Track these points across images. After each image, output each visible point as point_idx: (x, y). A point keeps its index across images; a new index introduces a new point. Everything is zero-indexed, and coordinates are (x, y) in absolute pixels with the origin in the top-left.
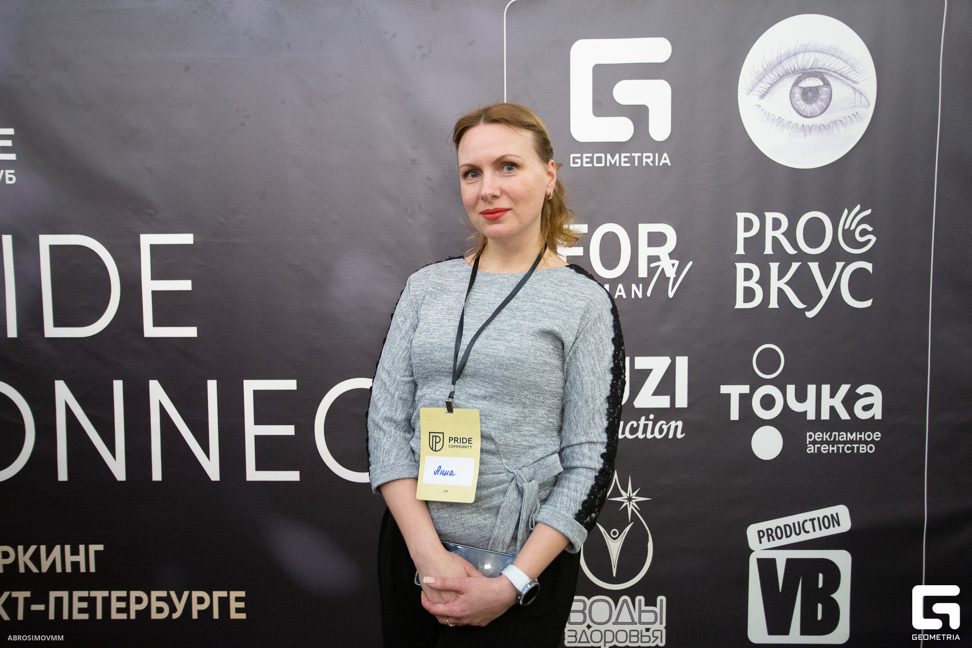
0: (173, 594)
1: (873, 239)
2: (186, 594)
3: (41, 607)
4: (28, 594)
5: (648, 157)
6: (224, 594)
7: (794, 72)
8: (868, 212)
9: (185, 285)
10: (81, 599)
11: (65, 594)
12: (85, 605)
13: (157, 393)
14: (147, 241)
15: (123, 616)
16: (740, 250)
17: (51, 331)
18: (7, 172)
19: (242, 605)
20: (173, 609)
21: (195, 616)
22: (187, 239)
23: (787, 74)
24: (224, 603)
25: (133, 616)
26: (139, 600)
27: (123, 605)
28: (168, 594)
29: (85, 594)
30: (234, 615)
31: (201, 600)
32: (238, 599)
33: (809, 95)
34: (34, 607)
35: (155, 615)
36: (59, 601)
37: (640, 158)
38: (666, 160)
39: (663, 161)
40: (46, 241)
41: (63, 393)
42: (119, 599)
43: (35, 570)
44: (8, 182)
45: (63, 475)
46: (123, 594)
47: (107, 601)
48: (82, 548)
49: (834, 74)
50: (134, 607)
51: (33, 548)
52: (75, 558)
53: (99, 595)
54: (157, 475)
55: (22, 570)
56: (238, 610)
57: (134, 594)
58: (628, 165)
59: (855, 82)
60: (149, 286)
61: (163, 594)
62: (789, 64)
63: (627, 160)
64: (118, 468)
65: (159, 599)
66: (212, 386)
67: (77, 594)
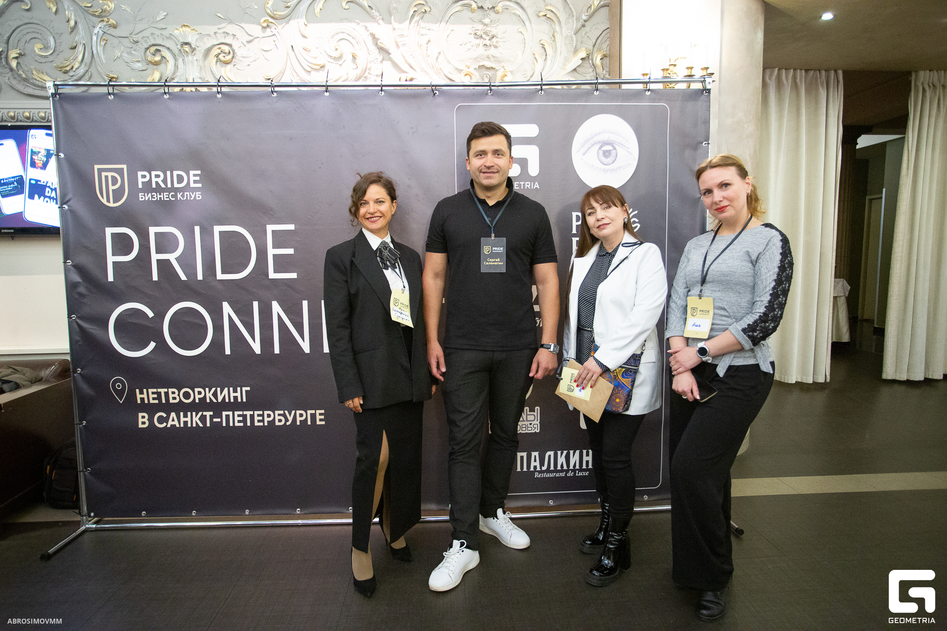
0: (286, 412)
1: (639, 226)
2: (293, 412)
3: (219, 420)
4: (211, 413)
5: (528, 184)
6: (313, 412)
7: (599, 142)
8: (636, 212)
9: (291, 251)
10: (239, 416)
11: (230, 413)
12: (241, 418)
13: (276, 308)
14: (270, 228)
15: (261, 424)
16: (574, 231)
17: (220, 276)
18: (197, 193)
19: (323, 417)
20: (287, 420)
21: (298, 423)
22: (291, 227)
23: (596, 143)
24: (313, 416)
25: (266, 424)
26: (269, 416)
27: (261, 418)
28: (284, 412)
29: (241, 413)
30: (318, 423)
31: (301, 415)
32: (320, 414)
33: (607, 154)
34: (215, 420)
35: (277, 423)
36: (228, 417)
37: (524, 185)
38: (537, 186)
39: (535, 186)
40: (217, 229)
41: (227, 309)
42: (258, 415)
43: (215, 401)
44: (197, 198)
45: (228, 351)
46: (261, 412)
47: (252, 416)
48: (239, 389)
49: (618, 144)
50: (266, 419)
51: (213, 389)
52: (235, 394)
53: (248, 413)
54: (277, 350)
55: (208, 401)
56: (321, 420)
57: (266, 413)
58: (518, 188)
59: (628, 148)
60: (271, 252)
61: (282, 412)
62: (597, 139)
63: (517, 185)
64: (257, 348)
65: (279, 415)
66: (305, 303)
67: (236, 413)
